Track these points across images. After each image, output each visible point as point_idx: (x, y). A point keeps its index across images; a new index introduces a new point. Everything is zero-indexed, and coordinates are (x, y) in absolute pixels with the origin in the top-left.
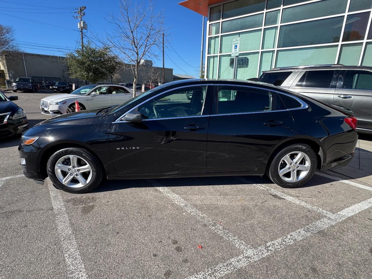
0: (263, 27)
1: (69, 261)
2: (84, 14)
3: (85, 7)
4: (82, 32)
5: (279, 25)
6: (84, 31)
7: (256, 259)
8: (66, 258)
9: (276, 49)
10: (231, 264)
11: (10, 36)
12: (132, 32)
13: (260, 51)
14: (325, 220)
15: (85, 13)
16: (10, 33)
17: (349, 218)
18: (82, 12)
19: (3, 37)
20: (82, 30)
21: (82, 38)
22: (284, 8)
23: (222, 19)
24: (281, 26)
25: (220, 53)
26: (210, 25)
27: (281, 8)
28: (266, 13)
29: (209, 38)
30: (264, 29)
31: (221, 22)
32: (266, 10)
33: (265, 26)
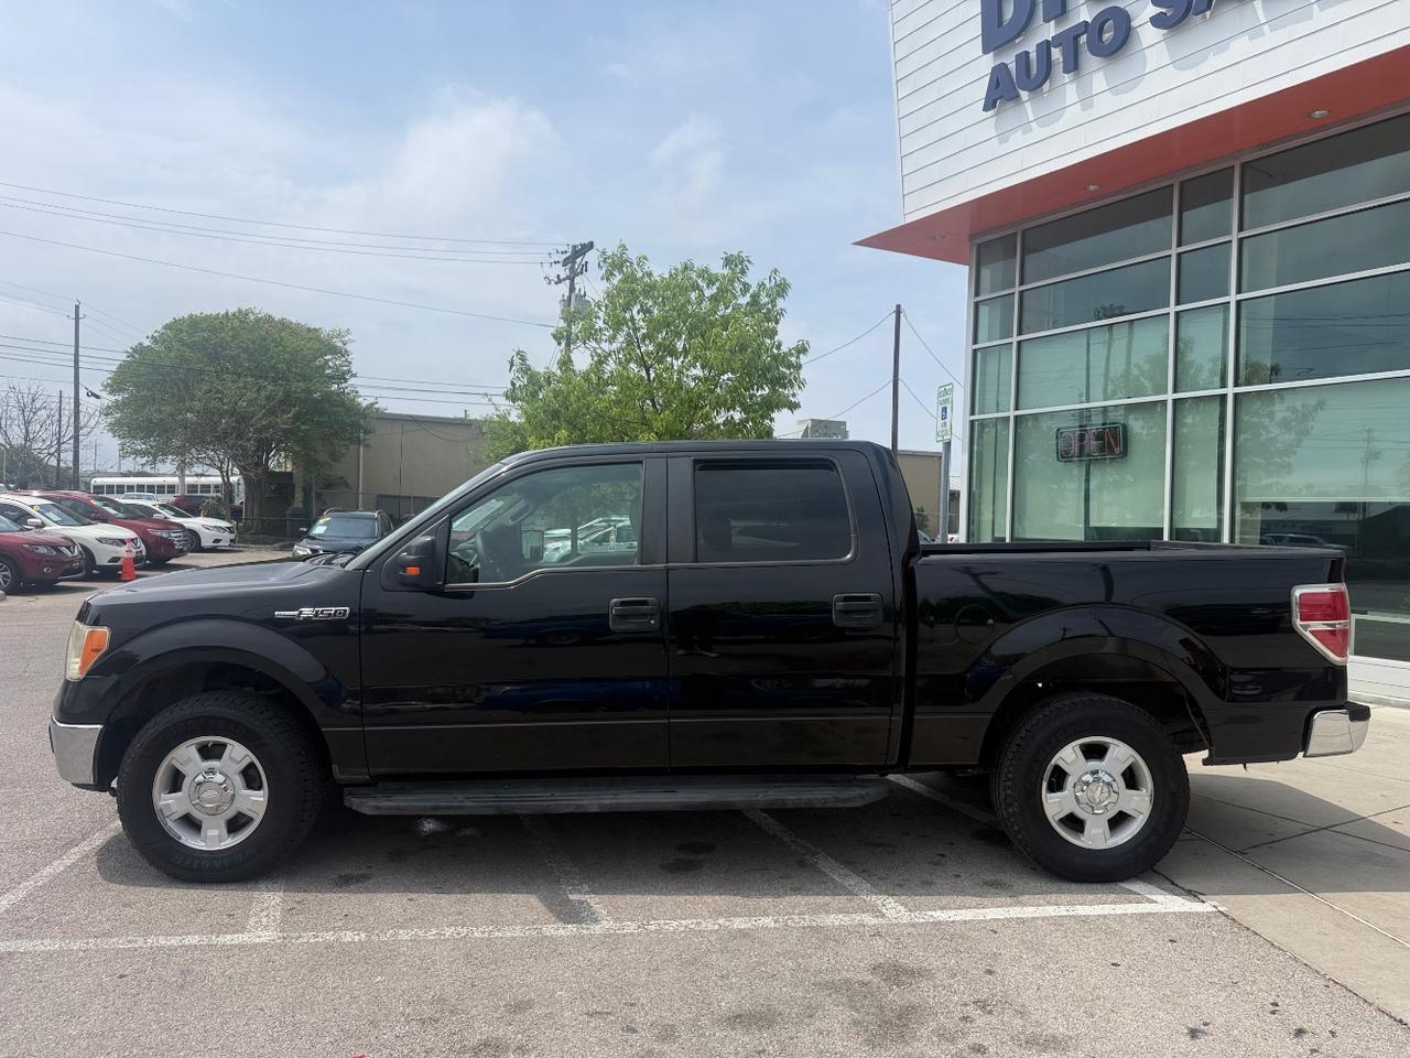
0: (1172, 309)
2: (582, 267)
3: (592, 242)
5: (1233, 298)
9: (1230, 390)
13: (1170, 396)
15: (586, 263)
18: (578, 260)
22: (1242, 235)
23: (1021, 284)
24: (1239, 303)
25: (1017, 408)
26: (977, 305)
27: (1234, 236)
28: (1179, 255)
29: (975, 351)
30: (1177, 313)
31: (1017, 296)
32: (1179, 244)
33: (1178, 303)
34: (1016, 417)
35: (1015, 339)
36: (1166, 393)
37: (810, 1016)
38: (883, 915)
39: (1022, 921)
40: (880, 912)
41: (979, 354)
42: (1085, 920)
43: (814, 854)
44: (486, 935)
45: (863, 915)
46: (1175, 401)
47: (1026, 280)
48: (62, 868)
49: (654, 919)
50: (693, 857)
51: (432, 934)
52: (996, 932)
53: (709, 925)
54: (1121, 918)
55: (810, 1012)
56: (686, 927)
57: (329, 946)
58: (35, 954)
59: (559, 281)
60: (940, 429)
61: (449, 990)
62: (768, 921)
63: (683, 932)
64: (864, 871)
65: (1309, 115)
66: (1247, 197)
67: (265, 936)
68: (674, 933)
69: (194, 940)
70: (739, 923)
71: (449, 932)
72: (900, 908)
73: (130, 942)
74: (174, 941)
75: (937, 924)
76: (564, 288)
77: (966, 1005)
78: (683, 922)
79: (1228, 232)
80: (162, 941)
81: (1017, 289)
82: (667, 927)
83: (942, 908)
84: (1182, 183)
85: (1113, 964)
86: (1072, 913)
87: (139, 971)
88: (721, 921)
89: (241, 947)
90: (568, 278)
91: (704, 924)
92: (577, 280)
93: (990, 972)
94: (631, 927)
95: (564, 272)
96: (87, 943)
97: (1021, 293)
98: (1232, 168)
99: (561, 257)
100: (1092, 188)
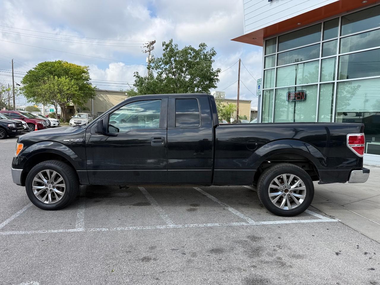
0: (320, 58)
2: (153, 48)
3: (155, 41)
5: (338, 55)
9: (336, 81)
13: (319, 83)
18: (151, 46)
20: (149, 64)
22: (341, 37)
23: (278, 51)
24: (339, 56)
25: (276, 87)
26: (265, 57)
27: (339, 37)
28: (323, 43)
29: (264, 71)
30: (322, 59)
31: (276, 54)
32: (323, 40)
33: (322, 57)
34: (276, 89)
35: (276, 67)
37: (232, 250)
38: (248, 223)
39: (287, 224)
40: (247, 222)
41: (265, 71)
42: (303, 224)
43: (227, 207)
44: (141, 229)
45: (243, 223)
46: (320, 84)
47: (279, 51)
48: (22, 212)
49: (186, 224)
50: (195, 208)
51: (126, 229)
52: (280, 227)
53: (201, 225)
54: (313, 223)
55: (232, 249)
56: (195, 226)
57: (99, 232)
58: (18, 235)
59: (146, 52)
60: (258, 91)
61: (133, 244)
62: (217, 224)
63: (194, 227)
64: (241, 211)
65: (361, 2)
66: (343, 26)
67: (81, 230)
68: (192, 227)
69: (61, 231)
70: (209, 225)
71: (131, 228)
72: (252, 221)
73: (44, 231)
74: (56, 231)
75: (263, 225)
77: (274, 247)
78: (194, 225)
79: (337, 36)
80: (53, 231)
81: (276, 53)
82: (190, 226)
83: (264, 221)
84: (324, 23)
85: (313, 236)
86: (299, 222)
87: (47, 239)
88: (204, 224)
89: (75, 232)
90: (148, 51)
91: (200, 225)
92: (151, 51)
93: (279, 238)
94: (180, 226)
95: (147, 49)
96: (32, 232)
97: (278, 54)
98: (339, 18)
99: (147, 45)
100: (299, 24)
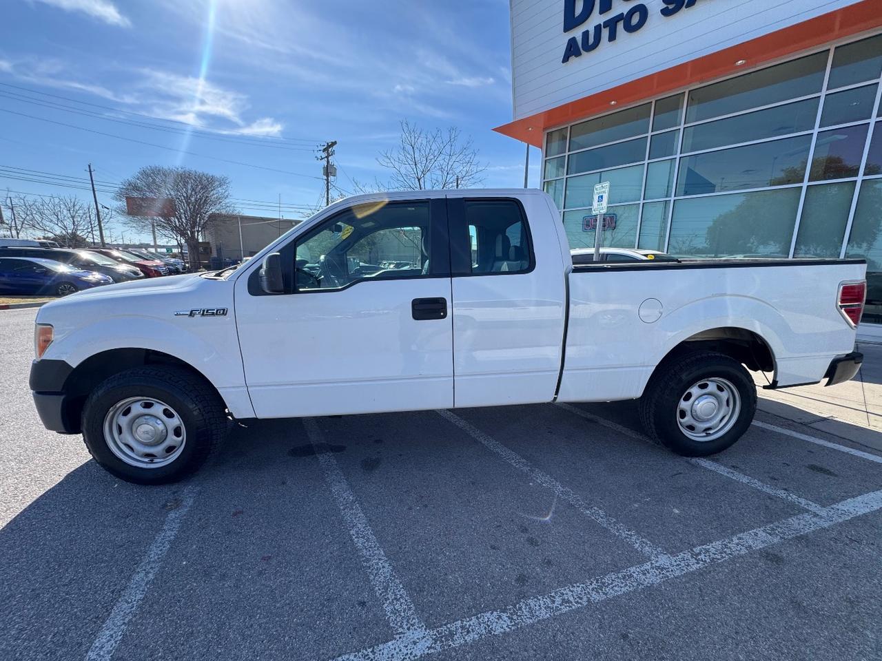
0: (646, 161)
1: (359, 542)
2: (333, 153)
3: (335, 142)
4: (327, 180)
5: (678, 156)
6: (331, 178)
7: (678, 573)
8: (354, 537)
9: (673, 198)
10: (631, 576)
11: (224, 191)
12: (419, 180)
13: (642, 202)
14: (807, 517)
16: (224, 187)
17: (858, 518)
18: (330, 150)
19: (215, 192)
20: (328, 176)
21: (328, 189)
22: (686, 126)
24: (681, 158)
25: (564, 208)
26: (546, 161)
27: (682, 127)
28: (652, 136)
29: (544, 183)
30: (648, 163)
31: (567, 157)
32: (652, 131)
33: (649, 159)
35: (565, 177)
36: (639, 200)
41: (546, 184)
47: (570, 150)
59: (322, 159)
66: (690, 107)
67: (420, 641)
76: (324, 162)
79: (678, 124)
81: (567, 154)
84: (656, 101)
90: (326, 157)
92: (330, 158)
95: (324, 155)
97: (569, 155)
98: (685, 92)
99: (323, 148)
100: (613, 102)
